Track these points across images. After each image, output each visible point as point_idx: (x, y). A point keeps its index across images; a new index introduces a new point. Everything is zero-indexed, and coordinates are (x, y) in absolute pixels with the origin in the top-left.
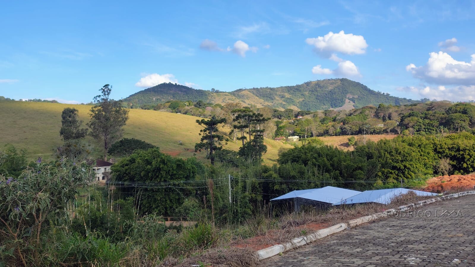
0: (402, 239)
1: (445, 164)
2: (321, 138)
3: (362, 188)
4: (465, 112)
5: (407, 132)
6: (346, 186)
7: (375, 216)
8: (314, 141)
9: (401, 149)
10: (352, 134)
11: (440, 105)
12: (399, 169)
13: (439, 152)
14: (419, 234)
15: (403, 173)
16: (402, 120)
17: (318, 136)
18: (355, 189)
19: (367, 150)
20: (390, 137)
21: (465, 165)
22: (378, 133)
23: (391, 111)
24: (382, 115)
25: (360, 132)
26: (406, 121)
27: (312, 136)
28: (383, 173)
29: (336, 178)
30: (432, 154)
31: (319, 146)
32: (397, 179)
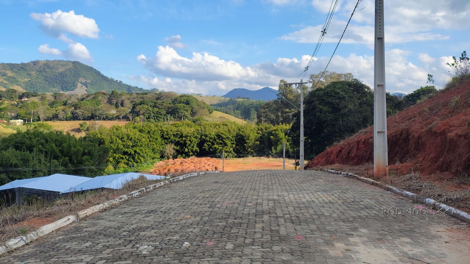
0: (134, 226)
1: (170, 149)
2: (49, 123)
3: (93, 174)
4: (187, 103)
5: (138, 119)
6: (76, 172)
7: (106, 204)
8: (41, 126)
9: (132, 135)
10: (84, 119)
11: (168, 95)
12: (130, 155)
13: (166, 138)
14: (151, 219)
15: (133, 158)
16: (134, 108)
17: (46, 120)
18: (85, 175)
19: (99, 136)
20: (122, 124)
21: (186, 150)
22: (111, 119)
23: (123, 98)
24: (114, 101)
25: (92, 117)
26: (138, 108)
27: (39, 120)
28: (114, 158)
29: (65, 165)
30: (160, 139)
31: (46, 131)
32: (127, 164)
